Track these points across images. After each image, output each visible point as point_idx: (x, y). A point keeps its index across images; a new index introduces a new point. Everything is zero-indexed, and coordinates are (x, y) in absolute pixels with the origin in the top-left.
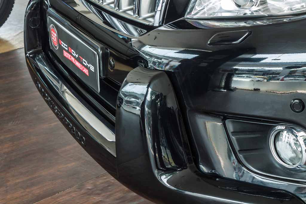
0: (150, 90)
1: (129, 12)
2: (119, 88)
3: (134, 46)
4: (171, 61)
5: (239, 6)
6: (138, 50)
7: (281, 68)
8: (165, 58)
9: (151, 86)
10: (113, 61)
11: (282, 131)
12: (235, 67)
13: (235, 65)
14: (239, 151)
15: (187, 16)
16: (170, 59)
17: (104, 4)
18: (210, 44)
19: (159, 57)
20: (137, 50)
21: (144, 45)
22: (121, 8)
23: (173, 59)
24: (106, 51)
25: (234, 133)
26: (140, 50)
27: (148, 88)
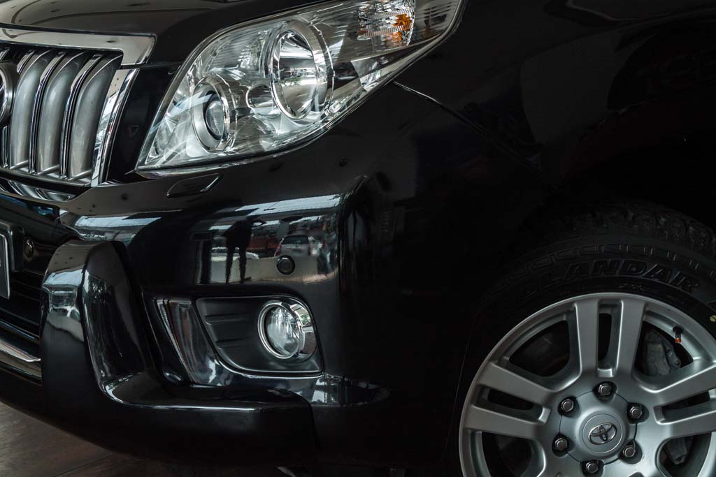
0: (87, 274)
1: (52, 175)
2: (40, 280)
3: (63, 223)
4: (117, 234)
5: (208, 148)
6: (71, 226)
7: (276, 222)
8: (110, 230)
9: (89, 266)
10: (31, 243)
11: (275, 308)
12: (212, 228)
13: (213, 225)
14: (217, 342)
15: (138, 167)
16: (117, 231)
17: (11, 168)
18: (169, 197)
19: (101, 230)
20: (68, 226)
21: (78, 217)
22: (40, 168)
23: (121, 230)
24: (20, 231)
25: (209, 317)
26: (73, 226)
27: (84, 272)
